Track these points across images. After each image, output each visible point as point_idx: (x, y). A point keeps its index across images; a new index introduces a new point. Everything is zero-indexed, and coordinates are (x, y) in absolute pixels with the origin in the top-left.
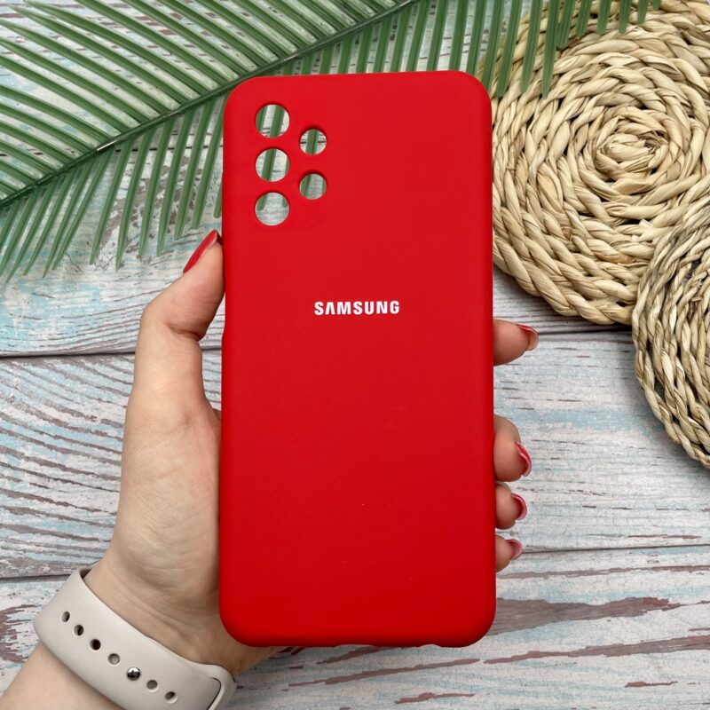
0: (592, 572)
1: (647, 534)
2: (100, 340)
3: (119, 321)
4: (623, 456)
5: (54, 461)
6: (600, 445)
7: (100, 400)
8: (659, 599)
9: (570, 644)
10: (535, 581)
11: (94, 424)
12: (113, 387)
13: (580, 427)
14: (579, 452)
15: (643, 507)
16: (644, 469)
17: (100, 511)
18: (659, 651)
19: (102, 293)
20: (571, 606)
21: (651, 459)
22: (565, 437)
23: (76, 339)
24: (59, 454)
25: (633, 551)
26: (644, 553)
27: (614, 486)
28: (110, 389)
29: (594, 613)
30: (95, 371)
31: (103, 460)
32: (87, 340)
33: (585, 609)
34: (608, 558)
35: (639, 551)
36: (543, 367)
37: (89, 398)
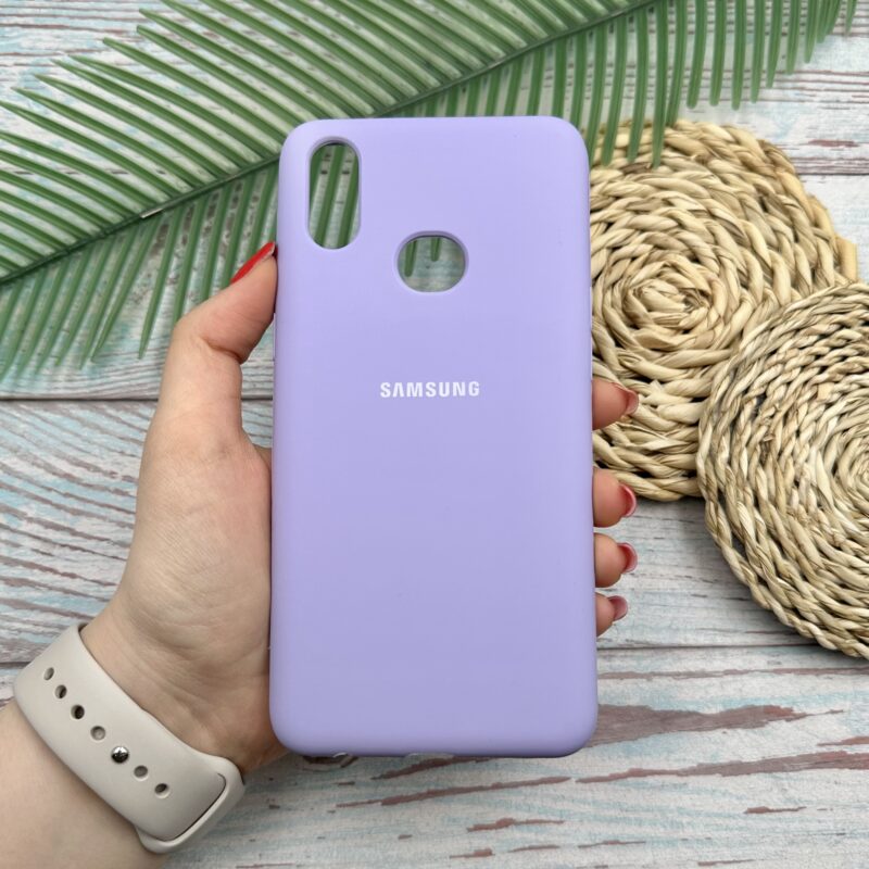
0: (703, 674)
1: (766, 630)
5: (62, 523)
7: (122, 453)
8: (783, 707)
9: (677, 760)
10: (636, 683)
11: (113, 481)
12: (138, 438)
18: (783, 770)
20: (679, 715)
23: (98, 382)
24: (69, 516)
25: (750, 650)
26: (763, 653)
28: (136, 441)
29: (707, 724)
30: (118, 420)
31: (122, 524)
32: (112, 383)
33: (695, 718)
34: (722, 657)
35: (758, 649)
37: (110, 450)
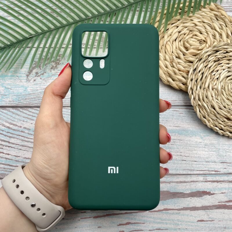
0: (185, 182)
1: (203, 170)
2: (26, 103)
3: (32, 97)
4: (194, 145)
5: (6, 140)
6: (187, 141)
7: (24, 121)
8: (208, 191)
9: (178, 206)
10: (166, 185)
11: (21, 128)
12: (28, 117)
13: (180, 135)
14: (180, 143)
15: (201, 161)
16: (201, 149)
17: (20, 157)
18: (208, 209)
19: (28, 88)
20: (178, 193)
21: (203, 146)
22: (175, 138)
23: (18, 102)
25: (198, 175)
26: (202, 176)
27: (192, 154)
28: (27, 118)
29: (186, 196)
30: (23, 112)
31: (23, 140)
32: (21, 102)
33: (183, 194)
34: (190, 177)
35: (200, 175)
36: (168, 116)
37: (20, 120)
